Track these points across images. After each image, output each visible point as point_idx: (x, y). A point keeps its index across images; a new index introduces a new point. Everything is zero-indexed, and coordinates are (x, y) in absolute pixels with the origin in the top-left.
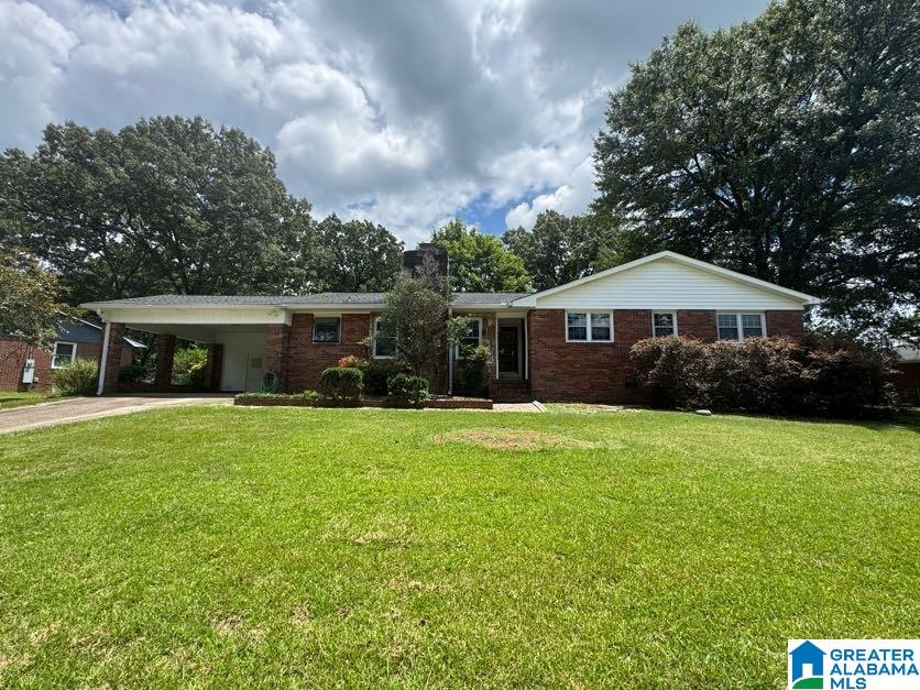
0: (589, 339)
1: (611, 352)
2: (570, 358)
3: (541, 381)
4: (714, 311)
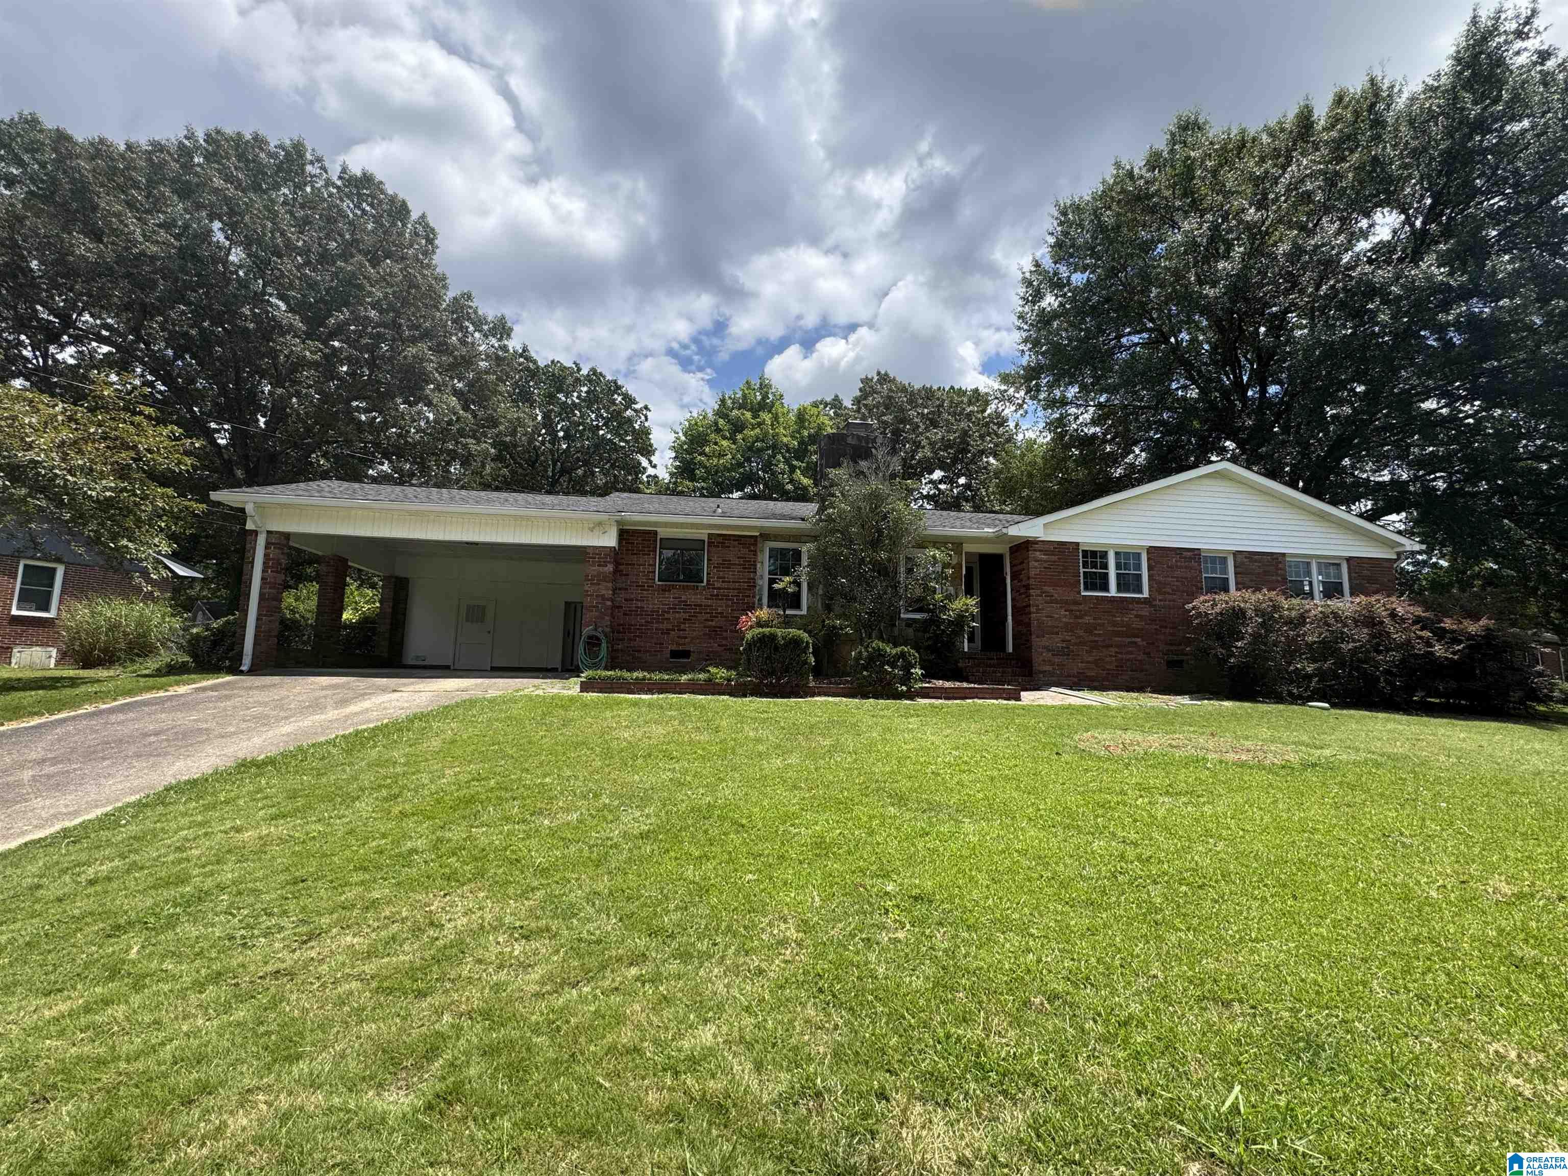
0: (1113, 592)
1: (1145, 611)
2: (1087, 619)
3: (1047, 655)
4: (1284, 555)
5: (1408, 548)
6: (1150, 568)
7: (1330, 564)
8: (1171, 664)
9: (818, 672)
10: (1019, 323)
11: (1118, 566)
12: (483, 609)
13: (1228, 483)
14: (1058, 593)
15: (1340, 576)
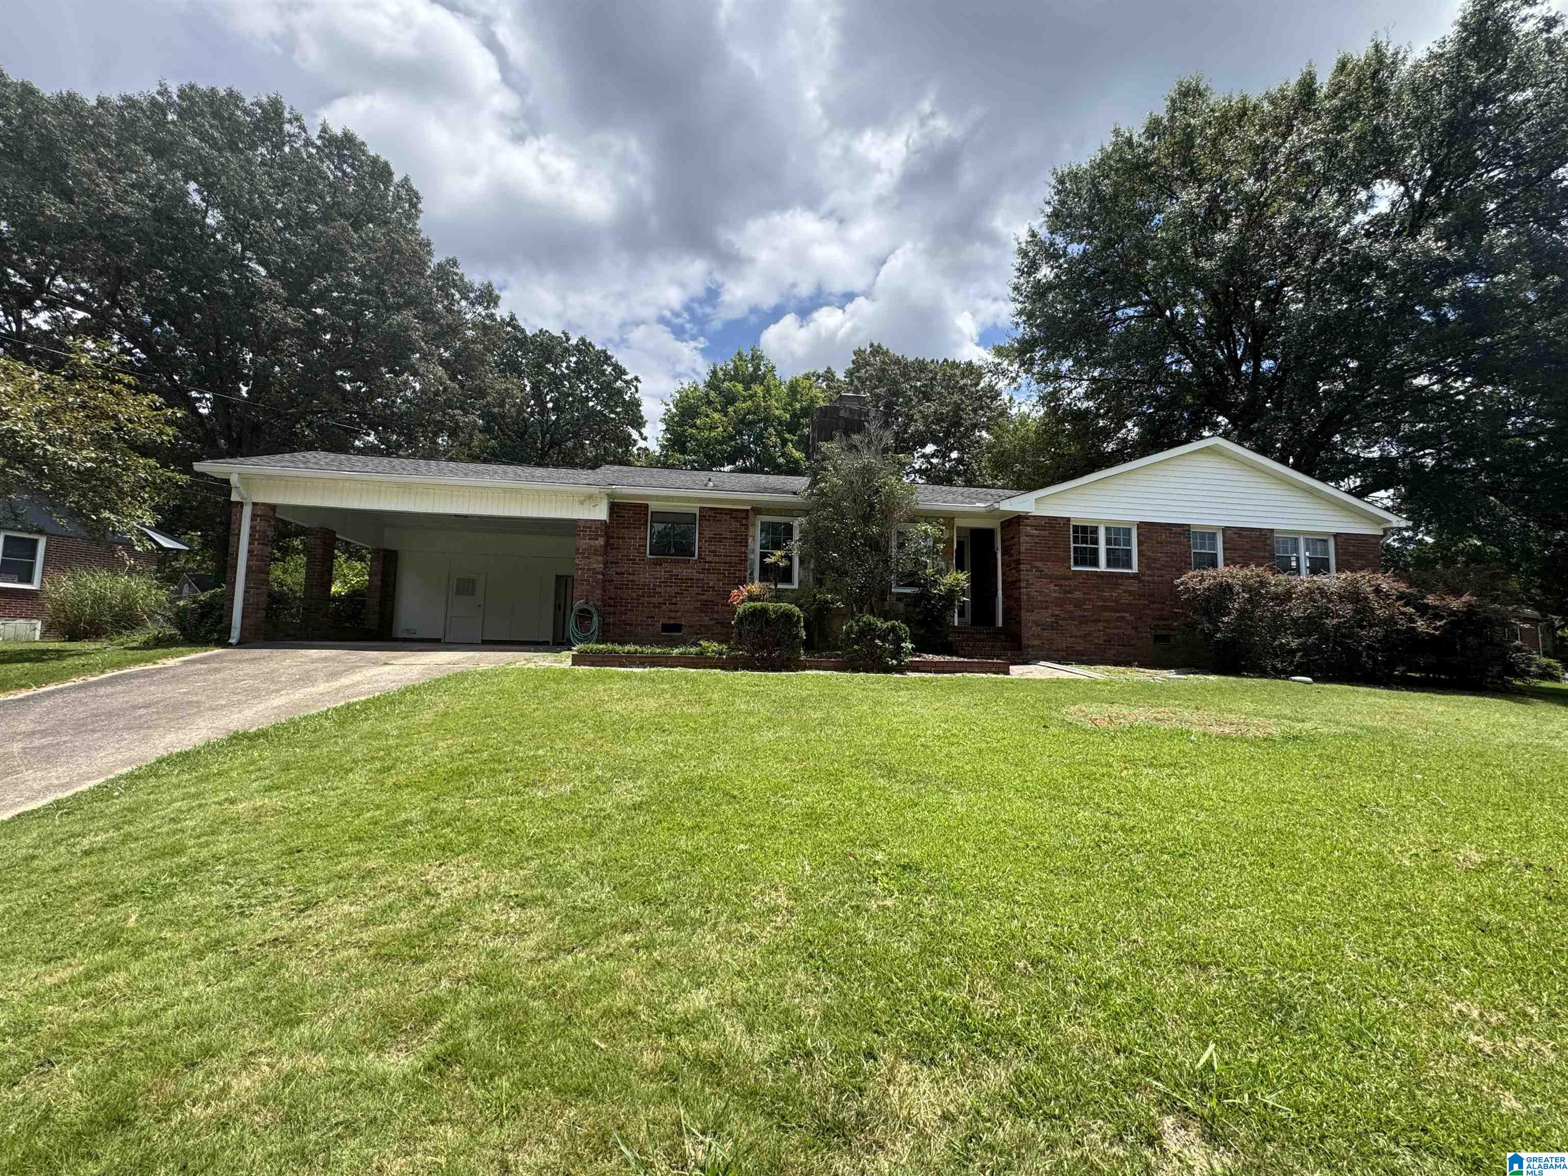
0: (1103, 567)
1: (1134, 586)
2: (1077, 595)
3: (1036, 630)
4: (1272, 530)
5: (1395, 525)
6: (1140, 543)
7: (1317, 541)
8: (1157, 638)
9: (809, 645)
10: (1013, 294)
11: (1108, 542)
12: (473, 582)
13: (1219, 459)
14: (1049, 568)
15: (1326, 551)
